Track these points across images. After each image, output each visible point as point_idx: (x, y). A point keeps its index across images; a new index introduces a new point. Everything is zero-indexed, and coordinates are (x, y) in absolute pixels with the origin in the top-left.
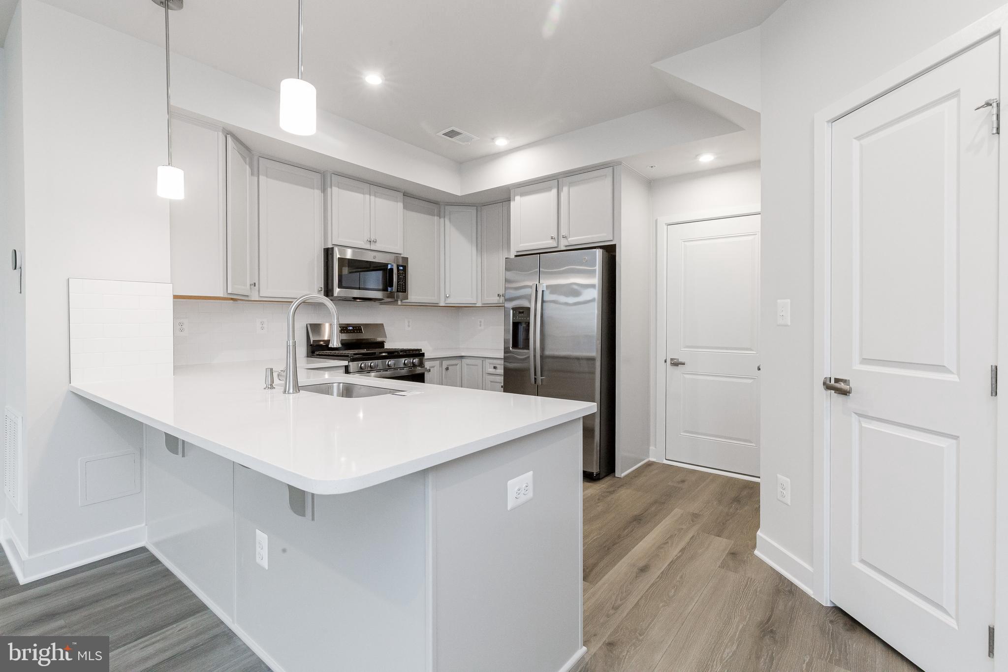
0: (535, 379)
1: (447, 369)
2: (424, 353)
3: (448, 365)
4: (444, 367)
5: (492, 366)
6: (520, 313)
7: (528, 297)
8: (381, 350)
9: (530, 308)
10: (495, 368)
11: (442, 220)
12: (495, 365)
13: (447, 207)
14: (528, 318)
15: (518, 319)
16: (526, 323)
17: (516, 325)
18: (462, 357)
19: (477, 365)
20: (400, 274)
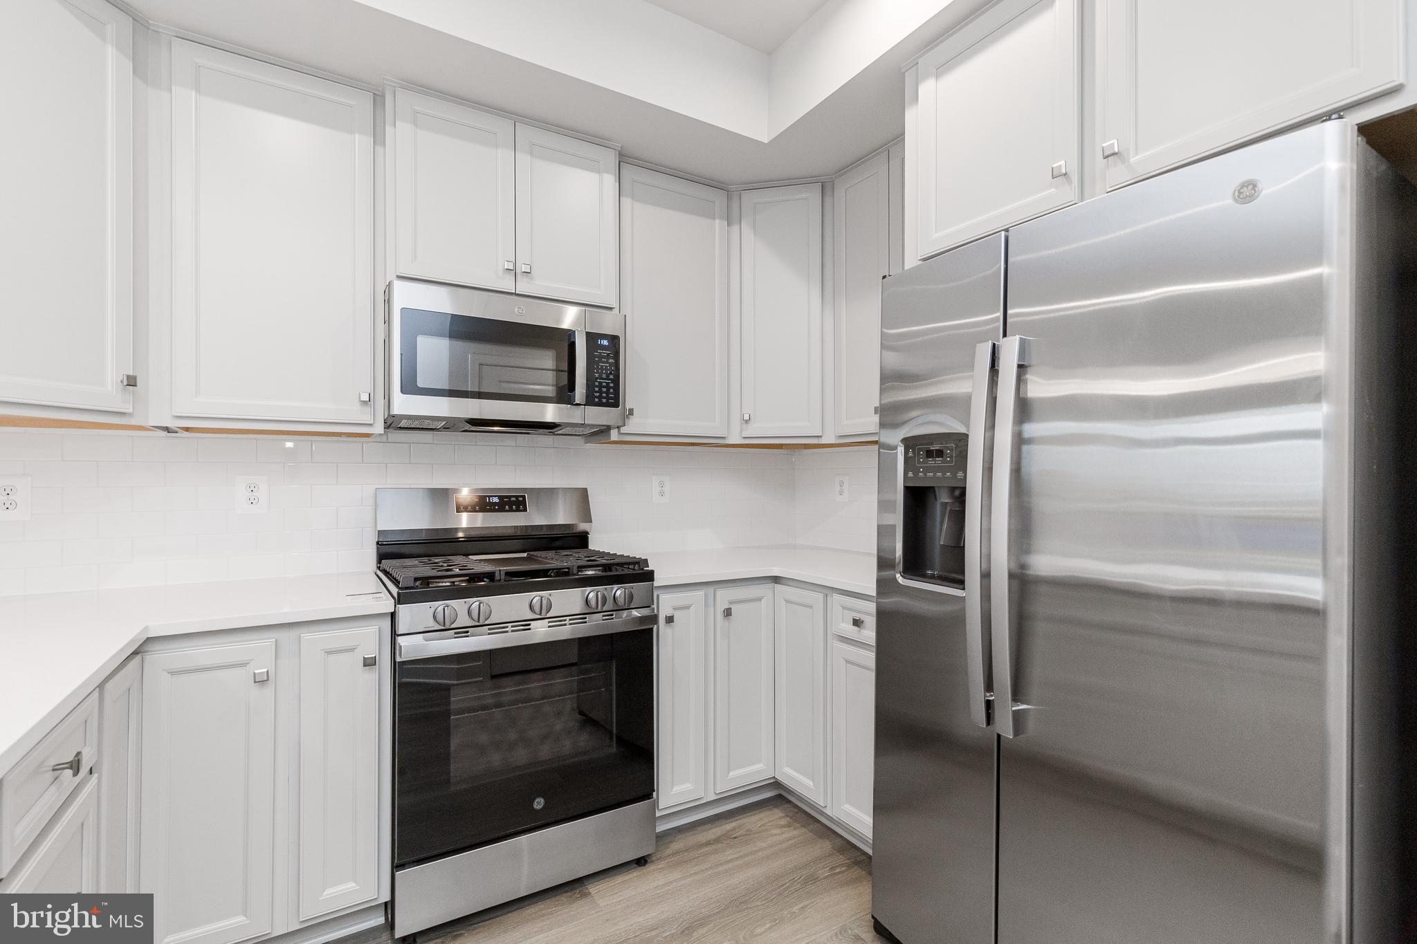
0: (989, 704)
1: (728, 613)
2: (652, 572)
3: (731, 603)
4: (722, 606)
5: (851, 615)
6: (929, 454)
7: (961, 405)
8: (581, 553)
9: (967, 436)
10: (857, 623)
11: (735, 228)
12: (857, 616)
13: (745, 195)
14: (960, 474)
15: (924, 478)
16: (953, 489)
17: (917, 499)
18: (776, 580)
19: (811, 607)
20: (600, 357)
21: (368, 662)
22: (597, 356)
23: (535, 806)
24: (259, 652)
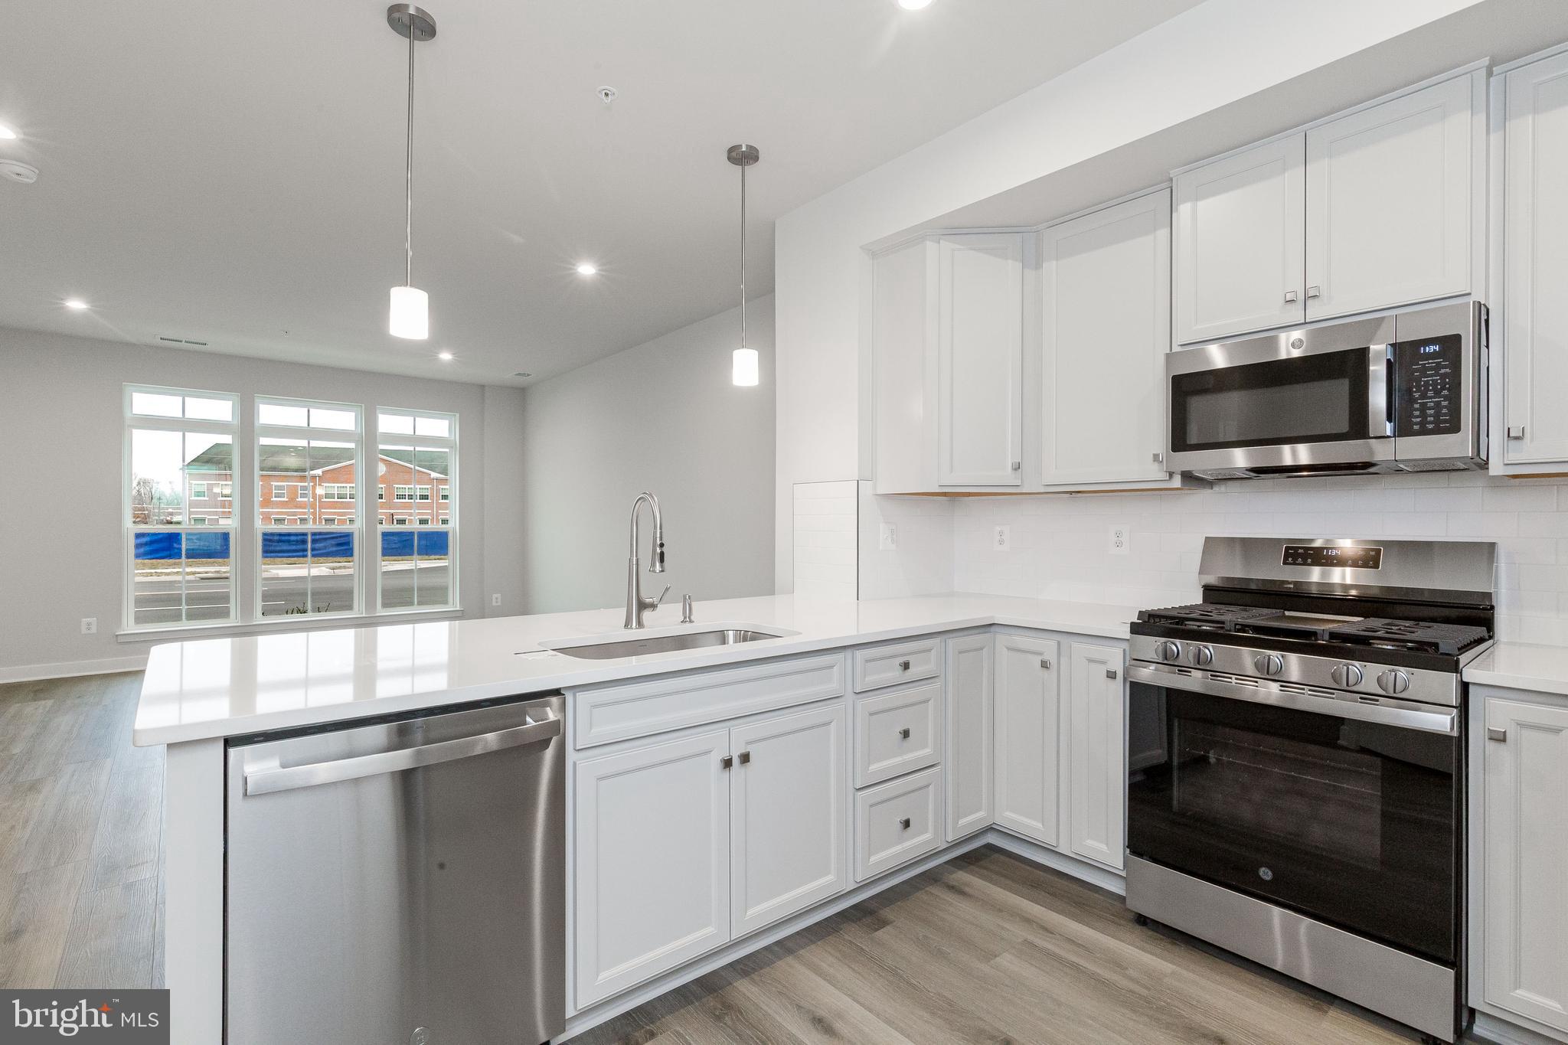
20: (1424, 369)
21: (1110, 675)
22: (1417, 370)
23: (1264, 869)
24: (1048, 647)
